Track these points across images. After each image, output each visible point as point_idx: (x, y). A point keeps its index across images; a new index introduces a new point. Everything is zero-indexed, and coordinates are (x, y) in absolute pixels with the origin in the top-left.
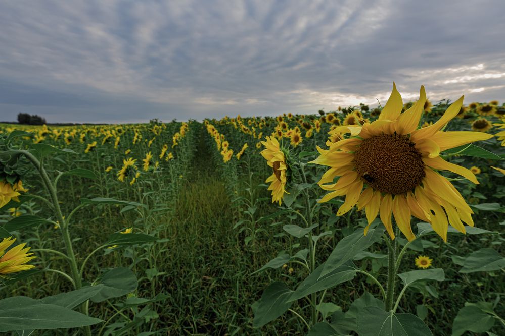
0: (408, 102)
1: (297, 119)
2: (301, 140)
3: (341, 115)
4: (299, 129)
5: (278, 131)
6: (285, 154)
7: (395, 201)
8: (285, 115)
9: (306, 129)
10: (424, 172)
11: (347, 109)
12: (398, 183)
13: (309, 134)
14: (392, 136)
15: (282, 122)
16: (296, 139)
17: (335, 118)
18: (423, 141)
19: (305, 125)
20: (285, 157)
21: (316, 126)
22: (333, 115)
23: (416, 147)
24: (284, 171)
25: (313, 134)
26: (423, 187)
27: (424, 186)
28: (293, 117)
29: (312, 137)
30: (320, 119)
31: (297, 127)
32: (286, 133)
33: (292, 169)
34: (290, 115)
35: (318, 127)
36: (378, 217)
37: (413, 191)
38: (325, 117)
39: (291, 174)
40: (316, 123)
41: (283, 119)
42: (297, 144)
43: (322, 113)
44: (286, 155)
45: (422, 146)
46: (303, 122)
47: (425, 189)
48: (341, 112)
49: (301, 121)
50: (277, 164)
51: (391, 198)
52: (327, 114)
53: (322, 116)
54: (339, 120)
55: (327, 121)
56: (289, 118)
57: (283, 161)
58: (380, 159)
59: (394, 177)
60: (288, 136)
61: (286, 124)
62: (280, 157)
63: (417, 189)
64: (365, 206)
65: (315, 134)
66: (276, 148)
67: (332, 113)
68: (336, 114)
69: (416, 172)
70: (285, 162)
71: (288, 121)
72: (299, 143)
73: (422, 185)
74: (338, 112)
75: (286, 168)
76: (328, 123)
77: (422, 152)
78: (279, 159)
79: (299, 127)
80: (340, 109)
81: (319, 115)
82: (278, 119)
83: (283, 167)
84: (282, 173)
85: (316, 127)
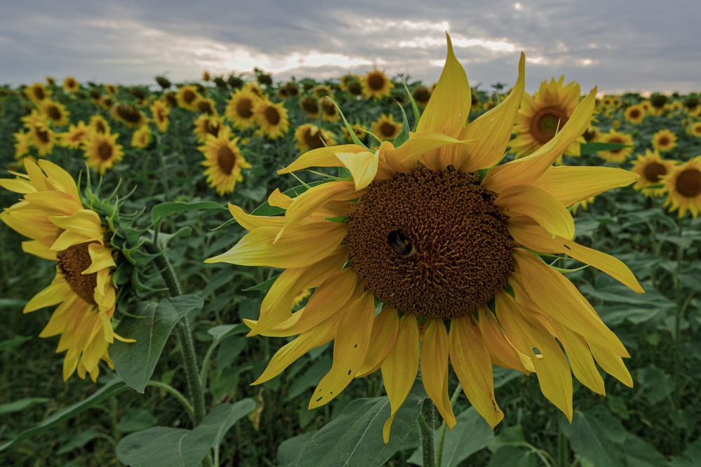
0: (346, 74)
1: (96, 96)
2: (118, 152)
3: (214, 92)
4: (105, 123)
5: (38, 129)
6: (103, 216)
7: (454, 335)
8: (51, 82)
9: (129, 125)
10: (514, 261)
11: (226, 78)
12: (464, 293)
13: (142, 139)
14: (441, 175)
15: (48, 102)
16: (104, 151)
17: (200, 98)
18: (519, 190)
19: (122, 112)
20: (105, 225)
21: (155, 115)
22: (194, 89)
23: (497, 202)
24: (107, 272)
25: (154, 138)
26: (513, 295)
27: (516, 292)
28: (81, 88)
29: (152, 146)
30: (163, 97)
31: (96, 118)
32: (65, 135)
33: (134, 261)
34: (71, 84)
35: (161, 118)
36: (418, 384)
37: (491, 304)
38: (174, 93)
39: (130, 276)
40: (154, 109)
41: (49, 92)
42: (108, 164)
43: (164, 83)
44: (109, 219)
45: (512, 200)
46: (117, 104)
47: (518, 299)
48: (212, 84)
49: (109, 103)
50: (80, 254)
51: (442, 328)
52: (179, 86)
53: (167, 91)
54: (212, 103)
55: (182, 104)
56: (67, 91)
57: (100, 238)
58: (421, 236)
59: (456, 280)
60: (75, 144)
61: (61, 107)
62: (87, 228)
63: (499, 301)
64: (382, 362)
65: (159, 138)
66: (69, 197)
67: (191, 85)
68: (201, 90)
69: (499, 263)
70: (107, 240)
71: (65, 100)
72: (114, 164)
73: (509, 289)
74: (204, 84)
75: (111, 262)
76: (184, 110)
77: (513, 213)
78: (84, 236)
79: (105, 115)
80: (207, 77)
81: (158, 88)
82: (29, 92)
83: (101, 262)
84: (102, 281)
85: (156, 120)
